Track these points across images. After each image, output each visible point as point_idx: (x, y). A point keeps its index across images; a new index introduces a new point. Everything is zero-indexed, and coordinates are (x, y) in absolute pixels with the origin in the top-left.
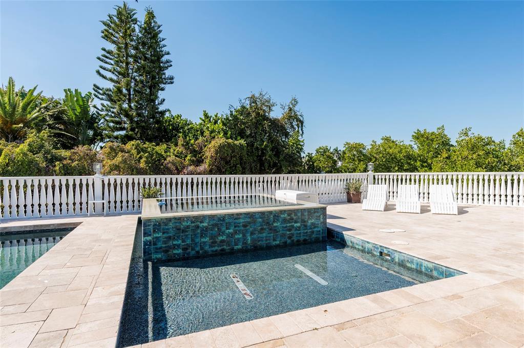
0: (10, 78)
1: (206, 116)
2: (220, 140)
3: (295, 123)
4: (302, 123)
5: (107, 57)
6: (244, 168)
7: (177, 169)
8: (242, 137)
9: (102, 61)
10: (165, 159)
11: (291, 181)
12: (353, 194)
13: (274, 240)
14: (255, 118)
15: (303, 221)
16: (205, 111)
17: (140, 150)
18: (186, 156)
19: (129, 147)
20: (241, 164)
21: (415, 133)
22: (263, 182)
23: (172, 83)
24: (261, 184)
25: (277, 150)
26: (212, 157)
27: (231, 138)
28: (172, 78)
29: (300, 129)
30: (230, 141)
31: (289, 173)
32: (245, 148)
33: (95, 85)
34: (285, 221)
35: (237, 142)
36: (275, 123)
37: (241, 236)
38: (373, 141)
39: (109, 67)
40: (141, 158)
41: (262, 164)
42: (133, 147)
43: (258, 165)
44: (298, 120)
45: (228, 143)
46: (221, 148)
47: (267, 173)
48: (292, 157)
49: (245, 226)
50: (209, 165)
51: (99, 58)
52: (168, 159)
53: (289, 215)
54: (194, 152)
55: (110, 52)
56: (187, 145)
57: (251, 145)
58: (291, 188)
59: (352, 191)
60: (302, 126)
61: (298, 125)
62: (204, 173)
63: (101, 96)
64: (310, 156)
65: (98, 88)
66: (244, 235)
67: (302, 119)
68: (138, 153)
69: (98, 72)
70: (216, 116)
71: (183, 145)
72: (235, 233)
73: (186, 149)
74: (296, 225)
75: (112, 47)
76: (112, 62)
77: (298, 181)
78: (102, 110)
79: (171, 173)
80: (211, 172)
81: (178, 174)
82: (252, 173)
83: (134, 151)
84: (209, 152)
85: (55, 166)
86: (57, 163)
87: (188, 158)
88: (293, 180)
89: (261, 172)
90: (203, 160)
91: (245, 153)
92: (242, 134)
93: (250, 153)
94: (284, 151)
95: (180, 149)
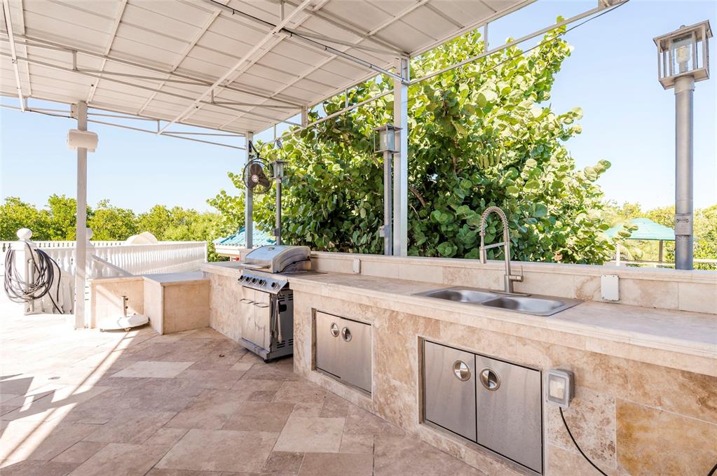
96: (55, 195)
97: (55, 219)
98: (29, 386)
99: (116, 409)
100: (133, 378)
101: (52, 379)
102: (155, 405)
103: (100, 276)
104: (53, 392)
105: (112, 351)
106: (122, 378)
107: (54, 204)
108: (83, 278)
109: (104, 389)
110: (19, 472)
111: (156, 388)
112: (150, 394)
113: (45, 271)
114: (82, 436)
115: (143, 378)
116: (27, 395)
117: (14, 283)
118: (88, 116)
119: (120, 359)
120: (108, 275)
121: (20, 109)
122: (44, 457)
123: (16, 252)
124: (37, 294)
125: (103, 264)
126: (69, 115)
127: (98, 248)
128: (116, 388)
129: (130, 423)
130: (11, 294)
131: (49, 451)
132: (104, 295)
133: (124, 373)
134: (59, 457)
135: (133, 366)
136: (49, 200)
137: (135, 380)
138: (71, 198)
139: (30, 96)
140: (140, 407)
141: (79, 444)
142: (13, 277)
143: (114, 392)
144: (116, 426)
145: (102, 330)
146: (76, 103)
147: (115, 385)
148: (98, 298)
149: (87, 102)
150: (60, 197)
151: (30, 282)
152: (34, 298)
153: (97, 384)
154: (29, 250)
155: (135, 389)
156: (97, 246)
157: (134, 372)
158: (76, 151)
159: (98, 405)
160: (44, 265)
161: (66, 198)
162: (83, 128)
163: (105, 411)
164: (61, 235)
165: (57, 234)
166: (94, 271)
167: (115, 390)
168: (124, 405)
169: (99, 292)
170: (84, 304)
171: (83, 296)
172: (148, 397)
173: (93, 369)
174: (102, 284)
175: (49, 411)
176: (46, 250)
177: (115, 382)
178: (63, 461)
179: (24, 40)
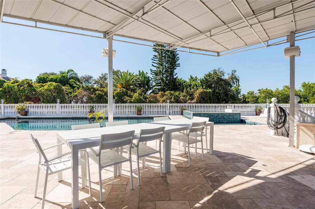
0: (128, 70)
1: (192, 77)
2: (200, 90)
3: (235, 81)
4: (238, 80)
5: (155, 58)
6: (211, 101)
7: (184, 101)
8: (210, 88)
9: (153, 60)
10: (180, 98)
11: (231, 106)
12: (258, 112)
13: (224, 121)
14: (216, 79)
15: (233, 116)
16: (191, 76)
17: (171, 94)
18: (187, 96)
19: (167, 93)
20: (209, 100)
21: (303, 84)
22: (220, 106)
23: (179, 66)
24: (219, 107)
25: (226, 93)
26: (198, 97)
27: (205, 89)
28: (179, 64)
29: (237, 83)
30: (205, 90)
31: (232, 103)
32: (211, 93)
33: (151, 69)
34: (227, 116)
35: (208, 91)
36: (225, 81)
37: (215, 119)
38: (277, 88)
39: (156, 62)
40: (172, 97)
41: (219, 100)
42: (169, 94)
43: (217, 100)
44: (236, 79)
45: (204, 91)
46: (201, 93)
47: (221, 103)
48: (233, 97)
49: (217, 117)
50: (197, 100)
51: (152, 59)
52: (181, 98)
53: (229, 114)
54: (191, 95)
55: (156, 56)
56: (187, 92)
57: (214, 91)
58: (231, 109)
59: (258, 111)
60: (238, 82)
61: (236, 82)
62: (195, 103)
63: (153, 74)
64: (244, 95)
65: (152, 70)
66: (216, 119)
67: (238, 79)
68: (171, 96)
69: (153, 65)
70: (196, 77)
71: (186, 92)
72: (214, 118)
73: (187, 93)
74: (231, 117)
75: (157, 54)
76: (157, 60)
77: (234, 106)
78: (153, 79)
79: (182, 103)
80: (197, 103)
81: (185, 103)
82: (214, 103)
83: (169, 95)
84: (196, 95)
85: (147, 100)
86: (147, 99)
87: (188, 97)
88: (232, 106)
89: (218, 103)
90: (194, 98)
91: (211, 95)
92: (210, 87)
93: (213, 95)
94: (229, 94)
95: (184, 94)
96: (304, 82)
97: (304, 94)
98: (254, 164)
99: (277, 194)
100: (300, 183)
101: (264, 165)
102: (300, 205)
103: (304, 121)
104: (260, 171)
105: (300, 164)
106: (294, 179)
107: (304, 86)
108: (294, 122)
109: (280, 181)
110: (225, 196)
111: (309, 196)
112: (302, 197)
113: (282, 117)
114: (254, 197)
115: (305, 186)
116: (250, 168)
117: (270, 121)
118: (295, 38)
119: (301, 169)
120: (309, 122)
121: (265, 47)
122: (235, 196)
123: (271, 108)
124: (279, 126)
125: (306, 115)
126: (286, 41)
127: (302, 107)
128: (287, 183)
129: (279, 206)
130: (269, 125)
131: (239, 195)
132: (305, 132)
133: (296, 178)
134: (240, 200)
135: (305, 176)
136: (302, 85)
137: (300, 184)
138: (312, 83)
139: (269, 40)
140: (290, 201)
141: (250, 200)
142: (270, 118)
143: (284, 185)
144: (271, 203)
145: (301, 151)
146: (289, 34)
147: (287, 181)
148: (301, 132)
149: (294, 31)
150: (307, 83)
151: (276, 121)
152: (278, 128)
153: (280, 177)
154: (275, 107)
155: (296, 189)
156: (301, 106)
157: (302, 180)
158: (289, 58)
159: (272, 187)
160: (282, 114)
161: (310, 83)
162: (292, 45)
163: (272, 192)
164: (307, 101)
165: (305, 101)
166: (300, 118)
167: (285, 184)
168: (283, 195)
169: (302, 129)
170: (294, 135)
171: (293, 131)
172: (300, 198)
173: (283, 169)
174: (303, 126)
175: (252, 178)
176: (284, 107)
177: (288, 180)
178: (239, 203)
179: (254, 16)
